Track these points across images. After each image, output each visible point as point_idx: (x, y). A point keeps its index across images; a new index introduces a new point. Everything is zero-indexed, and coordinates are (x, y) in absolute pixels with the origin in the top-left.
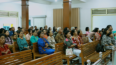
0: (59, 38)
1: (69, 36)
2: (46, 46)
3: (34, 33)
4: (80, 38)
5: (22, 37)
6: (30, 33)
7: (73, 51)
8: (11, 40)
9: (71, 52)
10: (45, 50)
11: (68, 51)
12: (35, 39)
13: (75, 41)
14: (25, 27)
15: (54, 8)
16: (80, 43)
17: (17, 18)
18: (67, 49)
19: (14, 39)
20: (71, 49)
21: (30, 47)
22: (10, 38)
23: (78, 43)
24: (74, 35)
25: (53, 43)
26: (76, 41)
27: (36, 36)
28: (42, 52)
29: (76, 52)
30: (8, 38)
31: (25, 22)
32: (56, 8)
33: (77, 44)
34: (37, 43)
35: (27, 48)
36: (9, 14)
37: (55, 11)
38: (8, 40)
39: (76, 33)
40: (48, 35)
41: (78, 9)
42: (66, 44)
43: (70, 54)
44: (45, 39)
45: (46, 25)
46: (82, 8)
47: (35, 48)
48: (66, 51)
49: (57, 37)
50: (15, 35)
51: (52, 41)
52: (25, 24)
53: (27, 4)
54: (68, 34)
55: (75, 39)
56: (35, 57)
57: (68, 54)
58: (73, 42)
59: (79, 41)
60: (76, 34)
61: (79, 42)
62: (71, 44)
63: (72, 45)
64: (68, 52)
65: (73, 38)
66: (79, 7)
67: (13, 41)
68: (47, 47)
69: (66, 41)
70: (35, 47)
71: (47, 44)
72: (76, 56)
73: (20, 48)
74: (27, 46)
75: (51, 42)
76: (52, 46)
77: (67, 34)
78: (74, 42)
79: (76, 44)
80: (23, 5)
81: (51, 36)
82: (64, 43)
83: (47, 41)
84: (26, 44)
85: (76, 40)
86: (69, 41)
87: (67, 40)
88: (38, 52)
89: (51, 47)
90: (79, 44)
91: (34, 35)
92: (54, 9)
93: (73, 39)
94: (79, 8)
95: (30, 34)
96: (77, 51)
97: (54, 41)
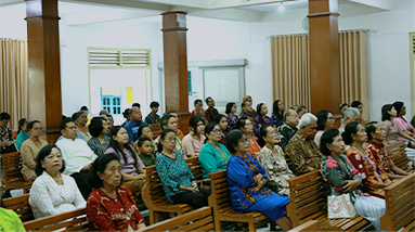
0: (299, 150)
1: (337, 150)
2: (256, 185)
3: (212, 133)
4: (378, 150)
5: (171, 152)
6: (196, 130)
7: (353, 203)
8: (135, 158)
9: (349, 208)
10: (252, 199)
11: (336, 203)
12: (214, 155)
13: (361, 166)
14: (175, 104)
15: (275, 34)
16: (378, 170)
17: (148, 71)
18: (333, 196)
19: (144, 155)
20: (347, 196)
21: (199, 184)
22: (131, 151)
23: (369, 172)
24: (354, 144)
25: (279, 171)
26: (364, 166)
27: (217, 143)
28: (244, 205)
29: (366, 208)
30: (126, 151)
31: (177, 86)
32: (279, 34)
33: (368, 176)
34: (225, 174)
35: (192, 189)
36: (121, 59)
37: (278, 43)
38: (126, 159)
39: (362, 134)
40: (262, 143)
41: (361, 34)
42: (327, 177)
43: (345, 214)
44: (253, 160)
45: (248, 94)
46: (374, 32)
47: (219, 191)
48: (329, 202)
49: (291, 146)
50: (147, 142)
51: (275, 163)
52: (176, 95)
53: (181, 26)
54: (334, 143)
55: (358, 157)
56: (221, 222)
57: (336, 216)
58: (353, 169)
59: (372, 163)
60: (362, 139)
61: (375, 167)
62: (348, 177)
63: (350, 182)
64: (335, 209)
65: (353, 155)
66: (366, 28)
67: (140, 161)
68: (260, 186)
69: (329, 169)
70: (219, 186)
71: (260, 175)
72: (364, 222)
73: (167, 190)
74: (191, 180)
75: (271, 167)
76: (277, 180)
77: (332, 141)
78: (357, 167)
79: (364, 176)
80: (167, 28)
81: (272, 145)
82: (319, 174)
83: (259, 167)
84: (187, 174)
85: (362, 162)
86: (339, 168)
87: (331, 162)
88: (230, 205)
89: (274, 188)
90: (375, 173)
91: (210, 141)
92: (273, 38)
93: (352, 157)
94: (365, 32)
95: (196, 134)
96: (370, 205)
97: (283, 163)
